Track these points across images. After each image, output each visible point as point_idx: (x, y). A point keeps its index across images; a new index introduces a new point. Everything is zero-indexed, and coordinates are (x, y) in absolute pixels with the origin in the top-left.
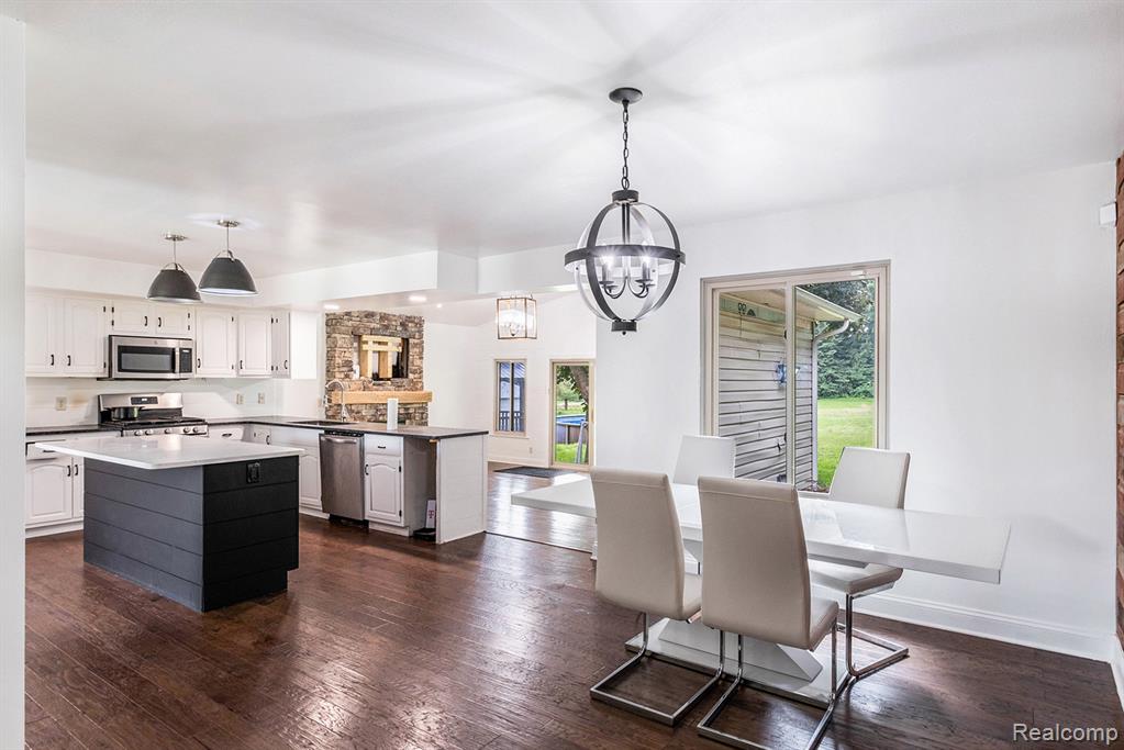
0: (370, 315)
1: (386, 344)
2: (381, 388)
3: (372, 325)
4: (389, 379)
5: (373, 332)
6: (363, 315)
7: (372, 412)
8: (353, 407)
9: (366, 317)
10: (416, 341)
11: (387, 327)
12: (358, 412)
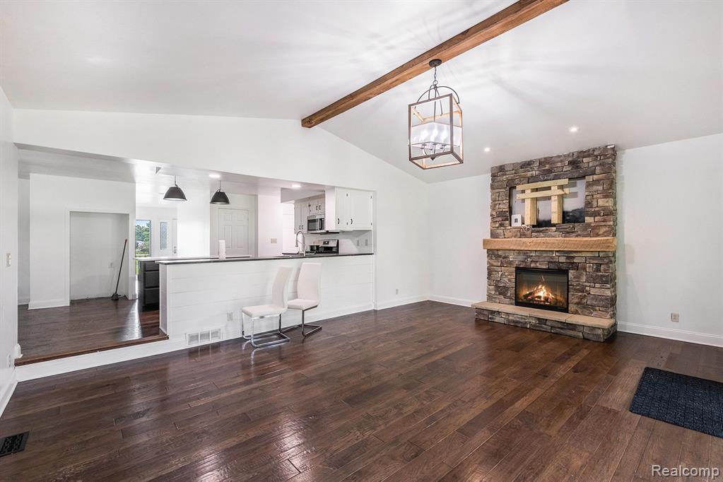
0: (527, 165)
1: (549, 188)
2: (542, 235)
3: (529, 174)
4: (554, 225)
5: (530, 180)
6: (518, 167)
7: (521, 258)
8: (500, 253)
9: (521, 168)
10: (595, 177)
11: (550, 171)
12: (505, 257)
